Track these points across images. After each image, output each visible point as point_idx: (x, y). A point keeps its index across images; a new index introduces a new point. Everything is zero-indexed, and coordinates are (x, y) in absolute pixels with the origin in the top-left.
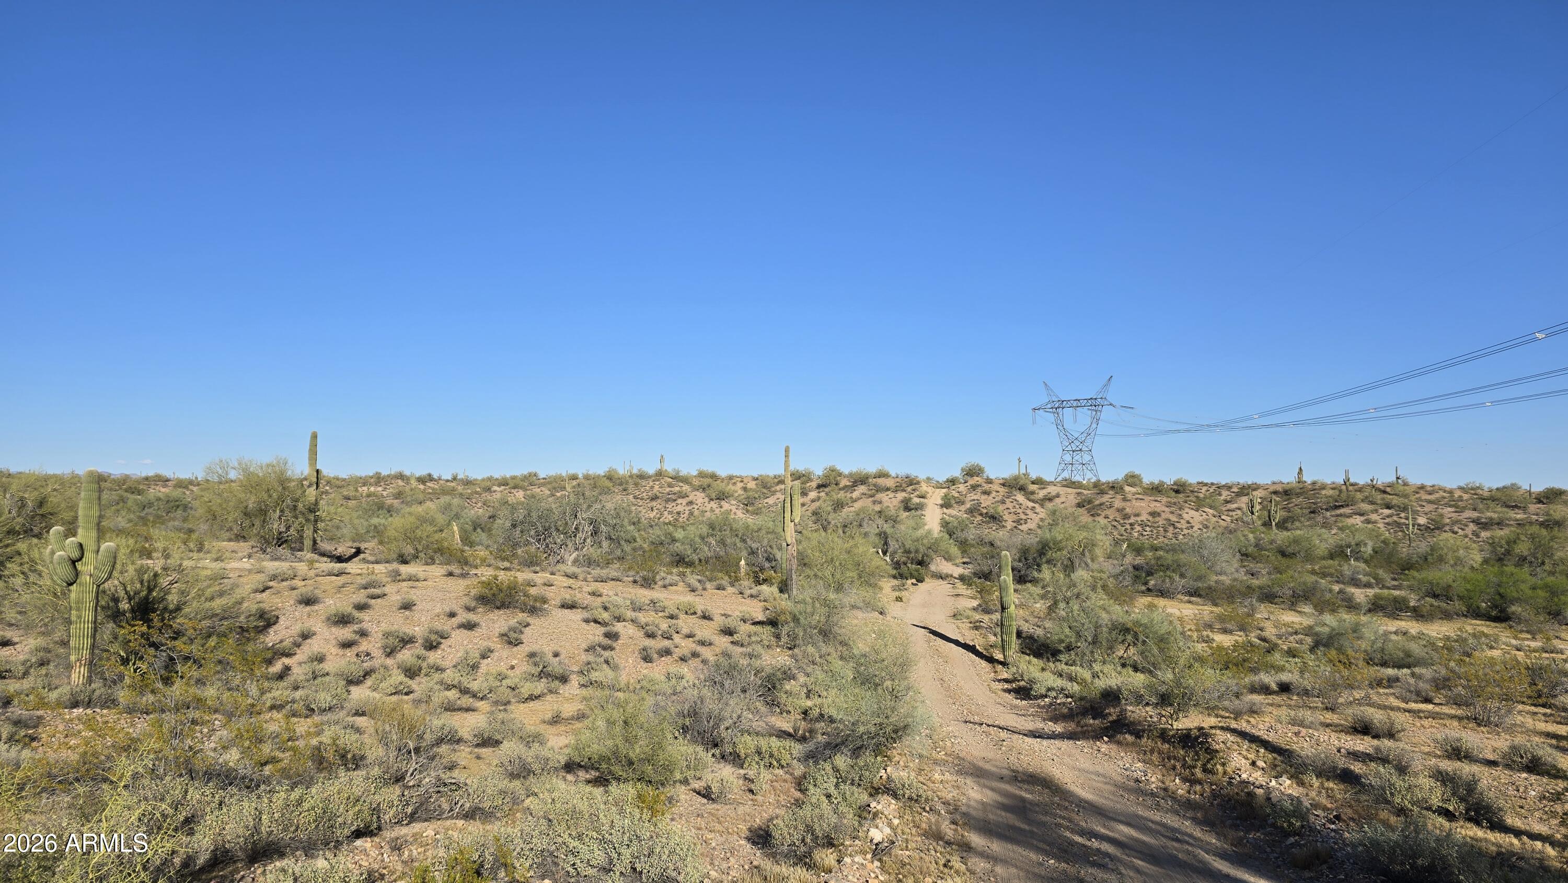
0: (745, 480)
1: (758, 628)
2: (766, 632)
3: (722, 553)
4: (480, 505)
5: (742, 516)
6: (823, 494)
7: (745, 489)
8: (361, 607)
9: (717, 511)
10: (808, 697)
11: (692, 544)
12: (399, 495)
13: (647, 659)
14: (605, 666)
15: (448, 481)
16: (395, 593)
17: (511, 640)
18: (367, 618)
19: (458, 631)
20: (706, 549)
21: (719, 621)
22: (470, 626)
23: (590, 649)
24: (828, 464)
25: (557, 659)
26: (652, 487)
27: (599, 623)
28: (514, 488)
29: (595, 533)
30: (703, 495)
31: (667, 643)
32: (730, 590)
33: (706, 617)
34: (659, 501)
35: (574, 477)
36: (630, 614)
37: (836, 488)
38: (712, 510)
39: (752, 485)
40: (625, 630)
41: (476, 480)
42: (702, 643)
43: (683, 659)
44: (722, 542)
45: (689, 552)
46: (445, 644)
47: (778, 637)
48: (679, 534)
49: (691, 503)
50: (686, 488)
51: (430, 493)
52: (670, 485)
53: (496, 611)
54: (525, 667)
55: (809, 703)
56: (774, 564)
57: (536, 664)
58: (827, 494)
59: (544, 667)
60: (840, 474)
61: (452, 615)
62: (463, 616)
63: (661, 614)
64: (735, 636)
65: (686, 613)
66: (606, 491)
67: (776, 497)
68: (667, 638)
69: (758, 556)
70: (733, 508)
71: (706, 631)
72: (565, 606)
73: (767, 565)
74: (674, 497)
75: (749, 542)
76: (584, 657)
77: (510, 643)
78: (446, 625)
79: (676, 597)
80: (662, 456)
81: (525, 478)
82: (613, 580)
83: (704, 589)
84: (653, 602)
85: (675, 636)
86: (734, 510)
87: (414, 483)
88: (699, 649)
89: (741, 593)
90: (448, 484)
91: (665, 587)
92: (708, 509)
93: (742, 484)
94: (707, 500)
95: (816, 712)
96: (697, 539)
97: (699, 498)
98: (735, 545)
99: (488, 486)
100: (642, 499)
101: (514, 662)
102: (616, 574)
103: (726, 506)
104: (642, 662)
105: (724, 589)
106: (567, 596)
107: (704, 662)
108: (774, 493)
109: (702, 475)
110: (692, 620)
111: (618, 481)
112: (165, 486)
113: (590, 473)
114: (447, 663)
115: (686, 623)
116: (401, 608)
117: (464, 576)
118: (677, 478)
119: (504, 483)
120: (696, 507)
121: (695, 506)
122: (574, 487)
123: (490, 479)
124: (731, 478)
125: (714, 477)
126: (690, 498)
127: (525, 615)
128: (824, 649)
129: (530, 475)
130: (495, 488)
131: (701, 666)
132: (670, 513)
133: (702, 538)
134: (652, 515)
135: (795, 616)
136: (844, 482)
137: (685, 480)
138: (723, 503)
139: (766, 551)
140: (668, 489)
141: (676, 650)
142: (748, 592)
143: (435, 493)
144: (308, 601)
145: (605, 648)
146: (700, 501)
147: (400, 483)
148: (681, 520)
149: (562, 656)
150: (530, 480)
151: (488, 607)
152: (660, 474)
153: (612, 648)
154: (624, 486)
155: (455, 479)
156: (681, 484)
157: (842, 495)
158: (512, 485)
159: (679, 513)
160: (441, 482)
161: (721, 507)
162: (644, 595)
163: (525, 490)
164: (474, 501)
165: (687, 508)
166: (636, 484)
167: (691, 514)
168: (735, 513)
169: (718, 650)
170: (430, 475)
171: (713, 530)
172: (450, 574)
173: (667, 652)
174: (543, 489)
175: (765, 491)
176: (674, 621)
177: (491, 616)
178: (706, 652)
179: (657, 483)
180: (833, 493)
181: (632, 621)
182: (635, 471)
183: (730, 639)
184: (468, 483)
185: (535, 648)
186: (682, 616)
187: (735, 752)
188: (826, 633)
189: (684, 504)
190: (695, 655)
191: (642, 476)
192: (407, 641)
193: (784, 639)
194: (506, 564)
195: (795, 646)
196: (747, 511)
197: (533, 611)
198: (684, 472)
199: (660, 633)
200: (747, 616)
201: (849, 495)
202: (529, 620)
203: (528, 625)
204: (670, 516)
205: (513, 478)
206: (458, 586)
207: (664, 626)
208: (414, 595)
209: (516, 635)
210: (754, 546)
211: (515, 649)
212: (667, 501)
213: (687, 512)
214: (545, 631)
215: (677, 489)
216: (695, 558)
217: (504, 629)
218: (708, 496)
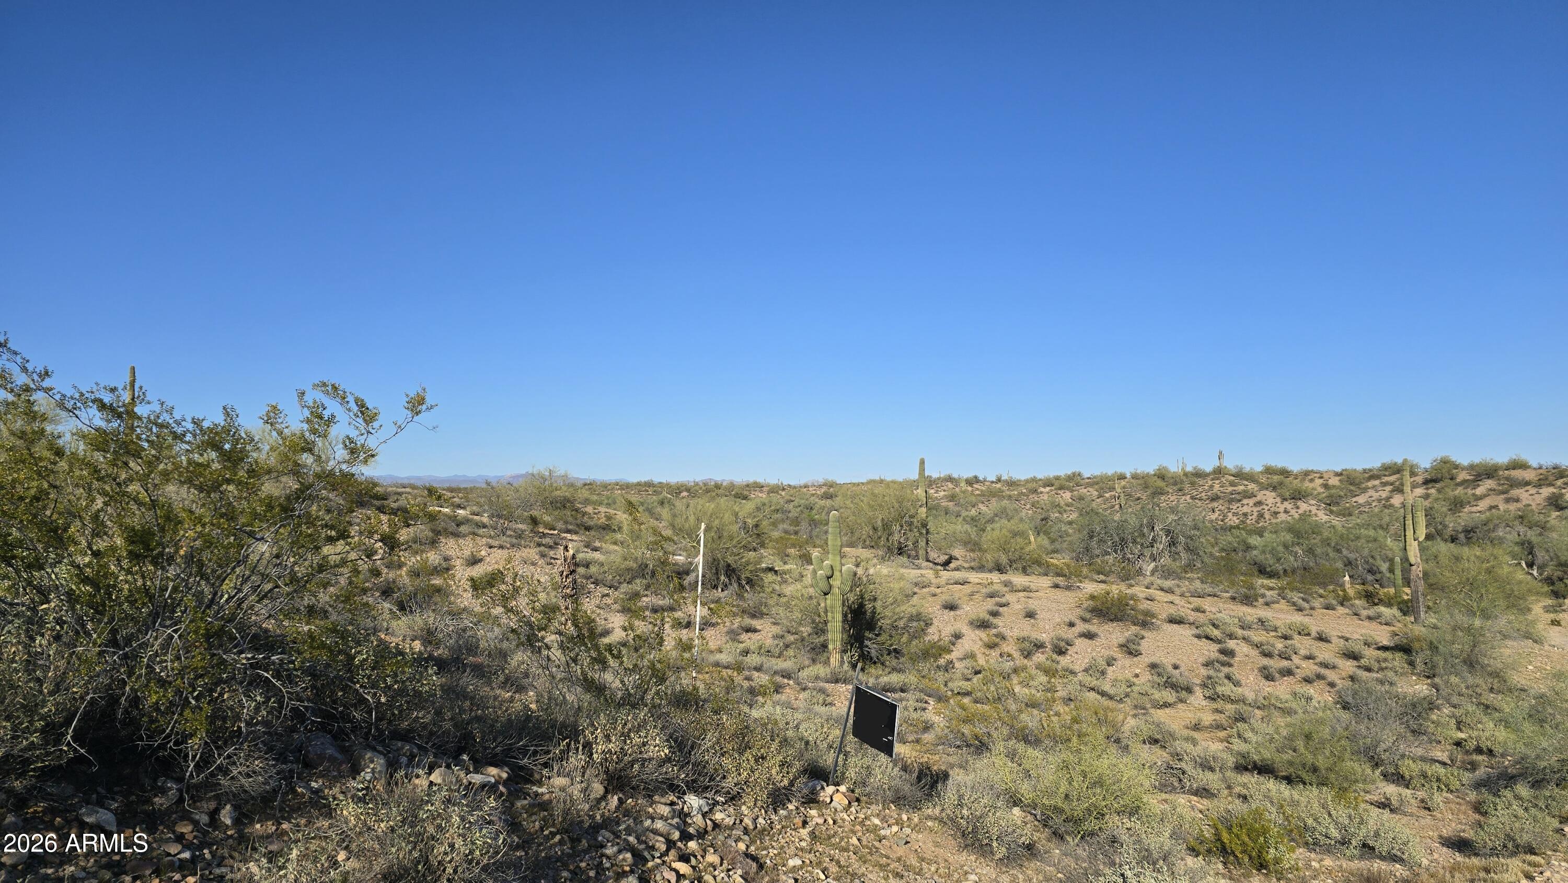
0: (1326, 476)
1: (1388, 654)
2: (1398, 660)
3: (1311, 564)
4: (1028, 506)
5: (1325, 518)
6: (1433, 491)
7: (1326, 486)
8: (995, 614)
9: (1293, 512)
10: (1459, 729)
11: (1273, 552)
12: (952, 498)
13: (1269, 677)
14: (1226, 681)
15: (992, 482)
16: (1017, 603)
17: (1130, 649)
18: (1001, 624)
19: (1080, 640)
20: (1292, 559)
21: (1339, 643)
22: (1090, 636)
23: (1207, 664)
24: (1440, 454)
25: (1178, 671)
26: (1212, 487)
27: (1211, 639)
28: (1060, 489)
29: (1173, 543)
30: (1273, 494)
31: (1285, 663)
32: (1341, 610)
33: (1322, 638)
34: (1221, 501)
35: (1122, 477)
36: (1240, 632)
37: (1452, 483)
38: (1286, 512)
39: (1334, 481)
40: (1241, 649)
41: (1020, 481)
42: (1325, 665)
43: (1308, 680)
44: (1310, 551)
45: (1271, 562)
46: (1071, 650)
47: (1411, 664)
48: (1254, 540)
49: (1259, 503)
50: (1252, 486)
51: (978, 495)
52: (1232, 484)
53: (1110, 623)
54: (1147, 677)
55: (1462, 735)
56: (1378, 576)
57: (1159, 675)
58: (1439, 491)
59: (1169, 678)
60: (1456, 467)
61: (1071, 625)
62: (1081, 627)
63: (1273, 634)
64: (1362, 661)
65: (1300, 633)
66: (1159, 492)
67: (1367, 495)
68: (1286, 658)
69: (1357, 567)
70: (1314, 509)
71: (1325, 653)
72: (1172, 621)
73: (1370, 578)
74: (1238, 497)
75: (1345, 552)
76: (1204, 672)
77: (1130, 653)
78: (1070, 634)
79: (1282, 616)
80: (1221, 453)
81: (1070, 478)
82: (1210, 595)
83: (1312, 608)
84: (1261, 621)
85: (1294, 657)
86: (1314, 511)
87: (963, 484)
88: (1323, 671)
89: (1356, 614)
90: (994, 485)
91: (1267, 604)
92: (1281, 509)
93: (1321, 481)
94: (1278, 500)
95: (1472, 744)
96: (1281, 548)
97: (1269, 497)
98: (1328, 555)
99: (1033, 486)
100: (1200, 499)
101: (1138, 671)
102: (1211, 589)
103: (1303, 506)
104: (1264, 681)
105: (1334, 609)
106: (1172, 610)
107: (1332, 685)
108: (1365, 490)
109: (1269, 471)
110: (1307, 641)
111: (1172, 481)
112: (761, 492)
113: (1138, 471)
114: (1077, 668)
115: (1304, 645)
116: (1026, 616)
117: (1068, 588)
118: (1240, 475)
119: (1048, 483)
120: (1266, 508)
121: (1264, 507)
122: (1124, 487)
123: (1034, 480)
124: (1307, 473)
125: (1285, 473)
126: (1259, 498)
127: (1138, 628)
128: (1470, 681)
129: (1074, 474)
130: (1042, 489)
131: (1328, 688)
132: (1235, 514)
133: (1286, 547)
134: (1214, 517)
135: (1431, 643)
136: (1462, 476)
137: (1250, 477)
138: (1299, 503)
139: (1367, 562)
140: (1230, 489)
141: (1298, 671)
142: (1364, 613)
143: (984, 495)
144: (951, 607)
145: (1224, 664)
146: (1270, 501)
147: (950, 485)
148: (1248, 522)
149: (1182, 669)
150: (1074, 480)
151: (1102, 619)
152: (1219, 472)
153: (1230, 665)
154: (1179, 486)
155: (999, 480)
156: (1246, 483)
157: (1459, 491)
158: (1057, 483)
159: (1245, 515)
160: (987, 483)
161: (1298, 508)
162: (1251, 613)
163: (1072, 491)
164: (1023, 502)
165: (1255, 509)
166: (1193, 484)
167: (1261, 516)
168: (1316, 515)
169: (1344, 674)
170: (976, 477)
171: (1298, 538)
172: (1056, 586)
173: (1289, 672)
174: (1090, 489)
175: (1352, 488)
176: (1289, 642)
177: (1106, 627)
178: (1331, 675)
179: (1217, 482)
180: (1447, 489)
181: (1244, 639)
182: (1189, 469)
183: (1355, 663)
184: (1011, 484)
185: (1154, 659)
186: (1296, 637)
187: (1399, 773)
188: (1471, 663)
189: (1251, 504)
190: (1320, 677)
191: (1199, 474)
192: (1039, 646)
193: (1420, 667)
194: (1102, 577)
195: (1434, 676)
196: (1332, 512)
197: (1144, 625)
198: (1247, 469)
199: (1277, 652)
200: (1370, 640)
201: (1470, 492)
202: (1143, 632)
203: (1143, 638)
204: (1235, 518)
205: (1057, 478)
206: (1068, 599)
207: (1280, 645)
208: (1033, 604)
209: (1134, 647)
210: (1352, 556)
211: (1135, 659)
212: (1231, 501)
213: (1256, 514)
214: (1160, 644)
215: (1241, 488)
216: (1280, 568)
217: (1122, 640)
218: (1280, 495)
